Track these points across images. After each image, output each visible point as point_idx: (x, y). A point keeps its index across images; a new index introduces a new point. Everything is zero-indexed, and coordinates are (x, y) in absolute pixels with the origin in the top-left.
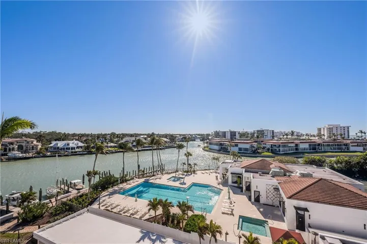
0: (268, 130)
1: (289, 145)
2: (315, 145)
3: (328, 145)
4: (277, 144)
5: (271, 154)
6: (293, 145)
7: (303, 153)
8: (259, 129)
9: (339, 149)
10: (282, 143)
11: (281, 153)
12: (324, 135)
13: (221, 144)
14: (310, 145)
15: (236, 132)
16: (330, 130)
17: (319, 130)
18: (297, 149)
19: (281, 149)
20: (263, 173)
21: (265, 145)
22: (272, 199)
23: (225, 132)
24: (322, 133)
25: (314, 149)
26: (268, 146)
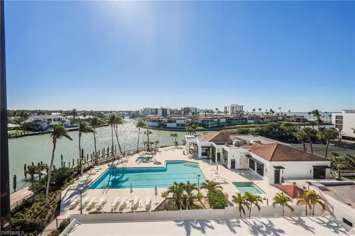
0: (192, 108)
1: (215, 120)
2: (229, 120)
3: (236, 120)
4: (206, 120)
5: (203, 128)
6: (217, 120)
7: (223, 126)
8: (185, 107)
9: (242, 122)
10: (210, 118)
11: (210, 126)
12: (228, 112)
13: (159, 121)
14: (226, 120)
15: (166, 109)
16: (232, 108)
17: (226, 108)
18: (219, 123)
19: (209, 123)
20: (229, 144)
21: (196, 121)
22: (244, 164)
23: (157, 109)
24: (227, 111)
25: (229, 122)
26: (200, 122)
